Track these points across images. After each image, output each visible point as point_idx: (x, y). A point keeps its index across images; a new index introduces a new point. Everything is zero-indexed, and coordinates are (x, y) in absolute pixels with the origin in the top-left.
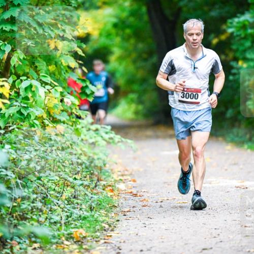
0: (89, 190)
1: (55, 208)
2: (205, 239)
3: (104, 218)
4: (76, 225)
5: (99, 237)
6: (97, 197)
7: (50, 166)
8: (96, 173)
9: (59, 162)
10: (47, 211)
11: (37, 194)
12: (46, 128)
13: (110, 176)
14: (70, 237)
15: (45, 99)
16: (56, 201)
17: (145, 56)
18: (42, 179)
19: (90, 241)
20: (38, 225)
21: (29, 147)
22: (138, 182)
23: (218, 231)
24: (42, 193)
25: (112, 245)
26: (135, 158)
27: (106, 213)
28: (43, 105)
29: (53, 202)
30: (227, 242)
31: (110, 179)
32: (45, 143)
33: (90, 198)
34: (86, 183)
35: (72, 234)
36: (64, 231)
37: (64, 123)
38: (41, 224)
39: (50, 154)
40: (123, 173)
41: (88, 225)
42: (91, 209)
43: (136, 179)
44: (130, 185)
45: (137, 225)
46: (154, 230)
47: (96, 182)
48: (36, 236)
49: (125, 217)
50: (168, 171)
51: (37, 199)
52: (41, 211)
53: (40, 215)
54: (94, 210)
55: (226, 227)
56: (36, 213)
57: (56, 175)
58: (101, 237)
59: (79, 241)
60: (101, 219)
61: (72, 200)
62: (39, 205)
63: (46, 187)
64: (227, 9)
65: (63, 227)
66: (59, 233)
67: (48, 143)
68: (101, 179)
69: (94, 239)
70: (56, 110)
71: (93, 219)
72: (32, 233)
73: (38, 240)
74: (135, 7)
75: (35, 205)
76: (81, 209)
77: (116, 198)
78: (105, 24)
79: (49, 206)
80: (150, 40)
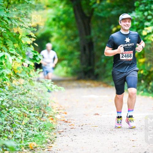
0: (39, 119)
1: (18, 129)
2: (109, 148)
3: (47, 136)
4: (31, 140)
5: (44, 147)
6: (44, 123)
7: (15, 104)
8: (43, 109)
9: (21, 102)
10: (13, 131)
11: (7, 121)
12: (13, 81)
13: (51, 110)
14: (27, 147)
15: (12, 64)
16: (18, 125)
17: (72, 38)
18: (10, 112)
19: (39, 149)
20: (8, 140)
21: (2, 93)
22: (68, 114)
23: (116, 144)
24: (10, 121)
25: (52, 152)
26: (66, 100)
27: (49, 132)
28: (11, 68)
29: (17, 126)
30: (122, 150)
31: (51, 112)
32: (12, 90)
33: (39, 124)
34: (37, 115)
35: (28, 145)
36: (23, 143)
37: (23, 78)
38: (9, 139)
39: (15, 97)
40: (59, 109)
41: (38, 140)
42: (40, 130)
43: (67, 112)
44: (63, 116)
45: (68, 140)
46: (77, 143)
47: (42, 114)
48: (6, 147)
49: (60, 135)
50: (86, 107)
51: (7, 124)
52: (10, 131)
53: (9, 134)
54: (42, 131)
55: (121, 141)
56: (6, 133)
57: (19, 110)
58: (45, 147)
59: (32, 150)
60: (45, 136)
61: (28, 125)
62: (8, 128)
63: (13, 117)
64: (121, 10)
65: (23, 141)
66: (20, 145)
67: (14, 90)
68: (46, 112)
69: (41, 148)
70: (19, 70)
71: (41, 136)
72: (4, 145)
73: (8, 149)
74: (66, 8)
75: (6, 128)
76: (33, 130)
77: (55, 124)
78: (48, 19)
79: (14, 129)
80: (75, 29)
